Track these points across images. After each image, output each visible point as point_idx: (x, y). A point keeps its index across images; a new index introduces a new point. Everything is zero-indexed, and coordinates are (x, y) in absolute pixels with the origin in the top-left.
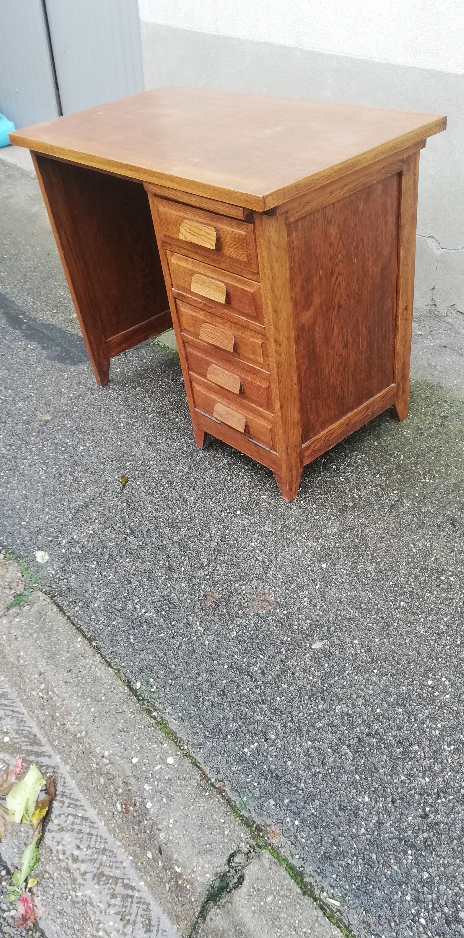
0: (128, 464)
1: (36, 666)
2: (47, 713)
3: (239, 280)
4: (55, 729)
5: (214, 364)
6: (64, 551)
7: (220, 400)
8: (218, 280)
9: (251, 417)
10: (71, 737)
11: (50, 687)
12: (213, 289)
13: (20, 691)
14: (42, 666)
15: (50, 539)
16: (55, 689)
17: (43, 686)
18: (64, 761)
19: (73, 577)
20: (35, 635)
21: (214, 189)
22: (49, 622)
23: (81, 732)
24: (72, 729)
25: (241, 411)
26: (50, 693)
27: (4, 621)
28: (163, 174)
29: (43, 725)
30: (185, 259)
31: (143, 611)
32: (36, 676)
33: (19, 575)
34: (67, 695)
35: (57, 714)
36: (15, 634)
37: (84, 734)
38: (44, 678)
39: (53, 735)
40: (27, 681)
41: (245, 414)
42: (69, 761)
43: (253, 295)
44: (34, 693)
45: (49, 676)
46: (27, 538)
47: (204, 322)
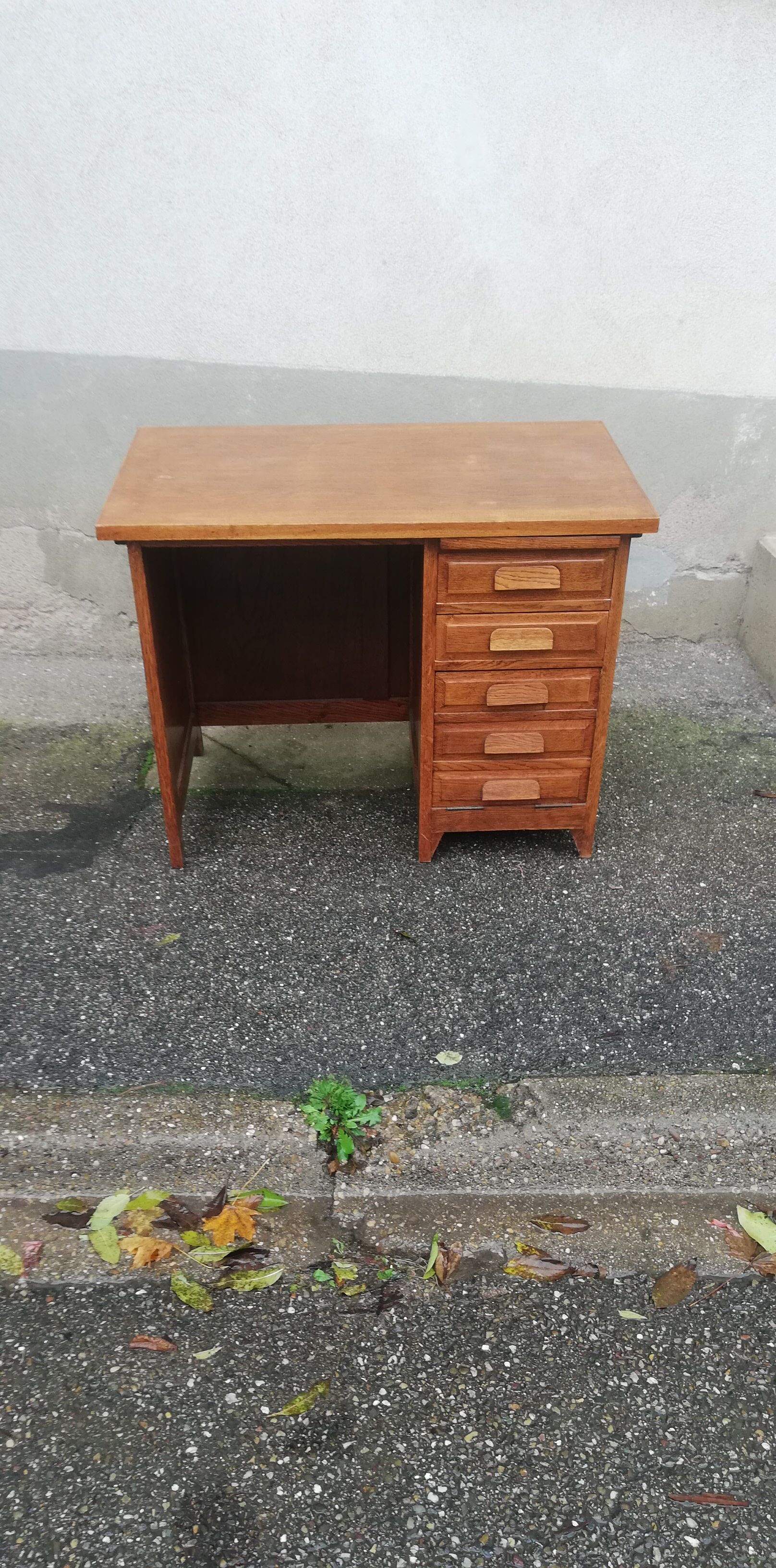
0: (375, 920)
1: (633, 1130)
2: (686, 1162)
3: (574, 618)
4: (710, 1167)
5: (495, 732)
6: (462, 1035)
7: (490, 777)
8: (535, 626)
9: (545, 775)
10: (744, 1152)
11: (674, 1131)
12: (531, 638)
13: (620, 1179)
14: (640, 1122)
15: (424, 1038)
16: (684, 1127)
17: (661, 1140)
18: (745, 1186)
19: (519, 1045)
20: (588, 1109)
21: (585, 524)
22: (579, 1091)
23: (756, 1133)
24: (739, 1142)
25: (530, 776)
26: (681, 1136)
27: (534, 1128)
28: (494, 523)
29: (686, 1181)
30: (475, 618)
31: (638, 1017)
32: (643, 1138)
33: (451, 1091)
34: (705, 1120)
35: (707, 1147)
36: (567, 1126)
37: (761, 1133)
38: (656, 1132)
39: (710, 1176)
40: (629, 1157)
41: (535, 776)
42: (752, 1179)
43: (596, 626)
44: (651, 1159)
45: (662, 1124)
46: (397, 1056)
47: (492, 684)
